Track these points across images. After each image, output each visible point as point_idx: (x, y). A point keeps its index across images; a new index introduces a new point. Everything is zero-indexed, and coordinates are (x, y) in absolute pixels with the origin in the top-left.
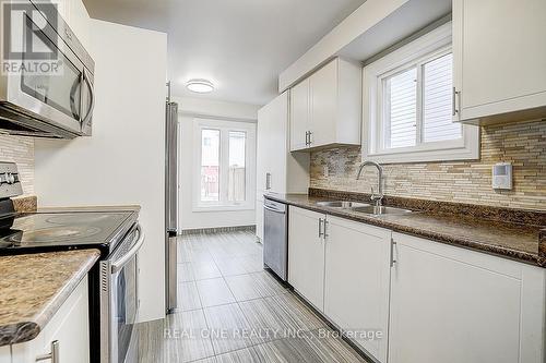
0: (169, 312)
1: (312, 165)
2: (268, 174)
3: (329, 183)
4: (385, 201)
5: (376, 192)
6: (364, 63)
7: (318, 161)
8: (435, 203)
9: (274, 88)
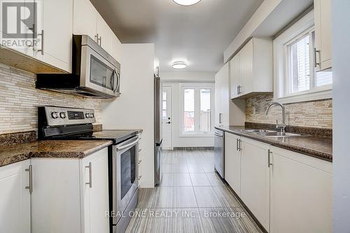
0: (157, 185)
1: (247, 107)
2: (220, 114)
3: (256, 118)
4: (287, 129)
5: (280, 123)
6: (274, 37)
7: (250, 105)
8: (320, 129)
9: (221, 60)
